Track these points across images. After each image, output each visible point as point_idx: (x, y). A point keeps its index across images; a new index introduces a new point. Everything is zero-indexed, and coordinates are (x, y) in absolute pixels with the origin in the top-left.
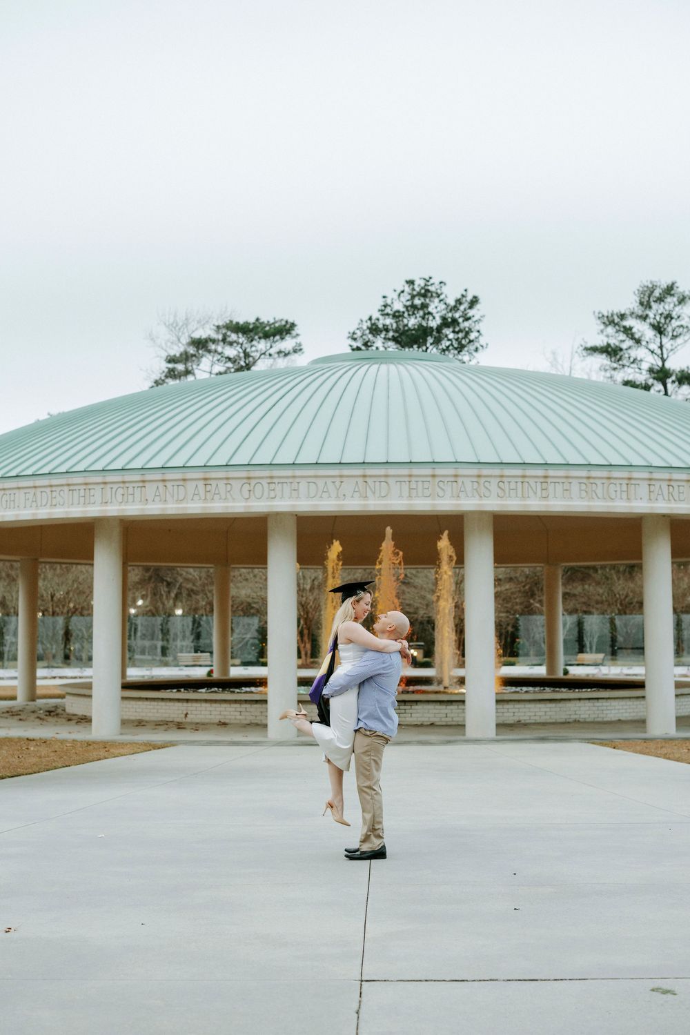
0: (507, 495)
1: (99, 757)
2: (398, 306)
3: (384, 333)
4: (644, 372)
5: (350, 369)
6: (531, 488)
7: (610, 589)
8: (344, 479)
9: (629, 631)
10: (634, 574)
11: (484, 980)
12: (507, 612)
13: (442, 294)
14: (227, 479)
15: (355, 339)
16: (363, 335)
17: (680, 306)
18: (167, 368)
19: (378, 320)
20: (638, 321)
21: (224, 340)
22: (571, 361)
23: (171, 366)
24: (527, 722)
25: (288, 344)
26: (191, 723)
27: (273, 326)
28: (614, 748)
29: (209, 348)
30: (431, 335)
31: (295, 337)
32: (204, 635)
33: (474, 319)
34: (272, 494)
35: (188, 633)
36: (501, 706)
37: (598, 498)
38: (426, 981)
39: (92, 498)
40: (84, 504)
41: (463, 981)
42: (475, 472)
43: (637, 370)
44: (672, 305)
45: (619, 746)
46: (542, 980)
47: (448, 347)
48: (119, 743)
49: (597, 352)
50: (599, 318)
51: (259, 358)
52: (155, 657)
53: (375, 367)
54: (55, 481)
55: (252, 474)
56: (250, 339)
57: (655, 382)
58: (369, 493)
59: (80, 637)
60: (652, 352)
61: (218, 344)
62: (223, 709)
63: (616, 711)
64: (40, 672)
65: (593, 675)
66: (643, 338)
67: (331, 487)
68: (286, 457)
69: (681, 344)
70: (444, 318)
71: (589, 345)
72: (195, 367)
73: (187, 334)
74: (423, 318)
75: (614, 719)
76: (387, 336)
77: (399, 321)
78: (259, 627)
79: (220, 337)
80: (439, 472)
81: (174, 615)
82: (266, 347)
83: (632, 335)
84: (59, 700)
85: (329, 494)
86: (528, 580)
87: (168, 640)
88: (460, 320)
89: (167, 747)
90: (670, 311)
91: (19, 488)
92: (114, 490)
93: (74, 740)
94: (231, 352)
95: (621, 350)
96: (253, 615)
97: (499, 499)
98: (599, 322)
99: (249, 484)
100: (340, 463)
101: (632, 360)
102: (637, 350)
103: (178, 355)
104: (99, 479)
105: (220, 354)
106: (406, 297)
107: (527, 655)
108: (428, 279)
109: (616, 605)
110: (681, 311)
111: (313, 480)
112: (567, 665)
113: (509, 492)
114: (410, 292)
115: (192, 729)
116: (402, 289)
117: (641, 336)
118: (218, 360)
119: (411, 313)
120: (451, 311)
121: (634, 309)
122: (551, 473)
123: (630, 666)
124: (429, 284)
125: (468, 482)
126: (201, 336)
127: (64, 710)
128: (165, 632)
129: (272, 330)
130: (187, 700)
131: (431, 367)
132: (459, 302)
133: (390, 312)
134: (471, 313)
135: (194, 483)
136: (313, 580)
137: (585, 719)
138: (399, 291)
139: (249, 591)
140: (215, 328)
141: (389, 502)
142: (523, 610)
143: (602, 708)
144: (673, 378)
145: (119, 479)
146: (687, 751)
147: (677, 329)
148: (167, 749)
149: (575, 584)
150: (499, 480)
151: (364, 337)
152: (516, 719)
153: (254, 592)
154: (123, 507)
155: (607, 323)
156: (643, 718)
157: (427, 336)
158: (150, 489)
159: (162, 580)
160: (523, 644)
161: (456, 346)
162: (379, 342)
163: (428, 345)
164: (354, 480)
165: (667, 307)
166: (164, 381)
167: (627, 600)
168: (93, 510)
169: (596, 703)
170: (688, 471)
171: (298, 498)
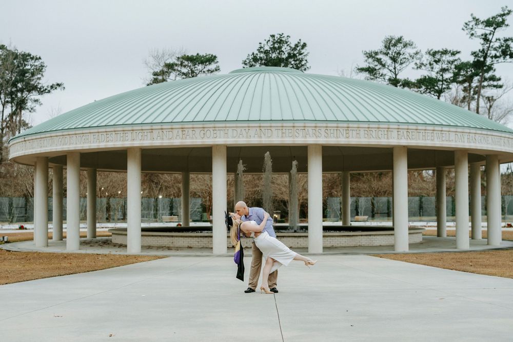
0: (329, 136)
1: (133, 262)
2: (267, 48)
3: (260, 61)
4: (387, 81)
6: (341, 133)
7: (370, 185)
8: (250, 128)
9: (379, 205)
13: (288, 42)
14: (193, 128)
15: (246, 64)
16: (250, 62)
17: (404, 48)
18: (153, 78)
19: (257, 54)
20: (384, 56)
21: (181, 64)
22: (351, 75)
23: (155, 77)
24: (336, 246)
25: (212, 66)
26: (174, 247)
27: (205, 57)
28: (381, 257)
29: (174, 68)
30: (283, 62)
31: (216, 63)
32: (174, 207)
33: (304, 54)
34: (215, 136)
35: (166, 207)
36: (324, 239)
37: (373, 138)
39: (126, 137)
40: (123, 140)
42: (314, 125)
43: (383, 80)
44: (401, 48)
45: (383, 256)
48: (142, 256)
49: (364, 71)
50: (365, 54)
51: (199, 73)
52: (151, 219)
53: (263, 75)
54: (108, 129)
55: (205, 126)
56: (194, 64)
57: (392, 86)
58: (262, 135)
59: (113, 209)
60: (391, 71)
61: (178, 66)
62: (190, 240)
63: (379, 241)
64: (98, 225)
67: (244, 132)
68: (222, 117)
69: (405, 67)
70: (289, 54)
71: (360, 67)
72: (167, 77)
73: (163, 62)
74: (279, 53)
76: (261, 63)
77: (267, 55)
78: (201, 204)
79: (180, 63)
80: (296, 124)
81: (159, 198)
82: (202, 68)
83: (381, 62)
84: (107, 238)
85: (243, 135)
87: (157, 211)
88: (297, 55)
89: (165, 257)
90: (399, 51)
91: (90, 133)
92: (137, 134)
93: (119, 255)
94: (185, 70)
95: (376, 70)
96: (197, 198)
97: (325, 137)
98: (365, 56)
99: (204, 131)
100: (248, 120)
101: (380, 74)
102: (383, 70)
103: (159, 71)
104: (130, 128)
105: (179, 71)
106: (270, 43)
107: (330, 217)
108: (281, 34)
109: (373, 193)
110: (405, 51)
111: (235, 128)
112: (351, 221)
114: (273, 41)
115: (175, 249)
116: (268, 39)
117: (385, 63)
118: (178, 74)
119: (273, 51)
120: (293, 50)
121: (382, 49)
122: (351, 125)
123: (381, 222)
124: (282, 37)
125: (310, 129)
126: (170, 62)
127: (111, 242)
128: (156, 207)
129: (205, 60)
130: (172, 236)
132: (297, 46)
133: (263, 51)
134: (302, 51)
135: (177, 130)
138: (267, 41)
139: (196, 187)
140: (177, 58)
141: (272, 139)
142: (329, 195)
143: (372, 240)
144: (401, 83)
145: (140, 128)
146: (415, 259)
147: (403, 60)
149: (354, 183)
150: (325, 129)
152: (331, 245)
154: (142, 141)
155: (369, 56)
156: (392, 244)
157: (281, 62)
158: (155, 133)
159: (153, 182)
160: (328, 211)
161: (295, 67)
162: (257, 65)
164: (255, 129)
165: (398, 49)
166: (152, 84)
167: (378, 191)
168: (127, 144)
169: (369, 237)
170: (417, 125)
171: (228, 137)
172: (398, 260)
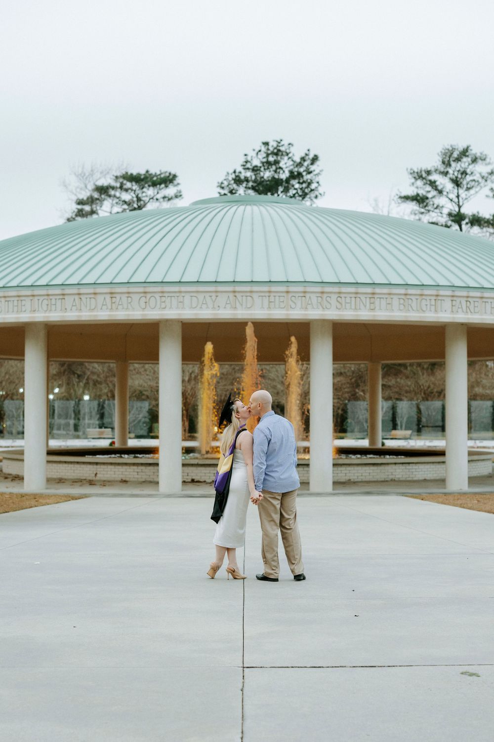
0: (344, 307)
1: (31, 505)
2: (257, 162)
3: (245, 183)
4: (445, 216)
5: (223, 209)
6: (362, 302)
7: (416, 382)
8: (219, 294)
9: (430, 413)
10: (435, 370)
11: (336, 667)
12: (339, 398)
13: (290, 153)
14: (129, 293)
15: (223, 188)
16: (229, 184)
17: (473, 165)
18: (77, 209)
19: (241, 172)
20: (441, 176)
21: (121, 188)
22: (389, 206)
23: (80, 207)
24: (356, 480)
25: (171, 191)
26: (100, 481)
27: (159, 177)
28: (422, 500)
29: (110, 193)
30: (282, 185)
31: (176, 186)
32: (106, 414)
33: (315, 173)
34: (163, 305)
35: (94, 413)
36: (336, 469)
37: (413, 310)
38: (292, 667)
39: (23, 307)
40: (18, 311)
41: (320, 667)
42: (319, 289)
43: (439, 214)
44: (467, 164)
45: (426, 498)
46: (379, 667)
47: (294, 195)
48: (46, 495)
49: (409, 200)
50: (411, 173)
51: (148, 202)
52: (68, 432)
53: (242, 208)
55: (148, 290)
56: (141, 187)
57: (453, 224)
58: (238, 305)
59: (11, 416)
60: (451, 200)
61: (116, 191)
62: (124, 470)
63: (423, 473)
65: (403, 446)
66: (444, 190)
67: (209, 300)
68: (174, 277)
69: (474, 194)
70: (291, 172)
71: (403, 194)
72: (98, 208)
73: (92, 183)
74: (275, 171)
75: (421, 478)
76: (248, 186)
77: (257, 174)
78: (149, 409)
79: (118, 185)
80: (292, 289)
81: (83, 400)
82: (154, 193)
83: (436, 186)
85: (207, 305)
86: (354, 375)
87: (79, 419)
88: (304, 174)
89: (83, 498)
90: (465, 168)
92: (40, 301)
93: (10, 493)
94: (126, 197)
95: (427, 198)
96: (144, 400)
97: (337, 310)
98: (410, 176)
99: (146, 297)
100: (216, 282)
101: (435, 206)
102: (439, 198)
103: (85, 198)
104: (29, 293)
105: (118, 198)
106: (262, 155)
107: (352, 431)
108: (279, 141)
109: (421, 394)
110: (474, 169)
111: (195, 294)
112: (383, 439)
113: (345, 305)
114: (266, 151)
115: (101, 485)
116: (259, 149)
117: (443, 188)
118: (117, 203)
119: (266, 168)
120: (297, 166)
121: (437, 167)
122: (378, 290)
123: (431, 440)
124: (280, 145)
125: (313, 297)
126: (103, 184)
128: (77, 413)
129: (159, 180)
130: (97, 464)
131: (284, 208)
132: (303, 159)
133: (250, 167)
134: (312, 168)
135: (103, 296)
136: (191, 374)
137: (399, 478)
138: (257, 150)
139: (142, 381)
140: (114, 178)
141: (253, 312)
142: (350, 397)
143: (412, 470)
144: (467, 220)
145: (45, 292)
146: (477, 502)
147: (470, 183)
148: (82, 499)
149: (390, 378)
150: (337, 295)
151: (230, 186)
152: (347, 478)
153: (145, 382)
154: (47, 314)
155: (417, 177)
156: (443, 478)
157: (279, 186)
158: (69, 300)
159: (74, 373)
160: (351, 423)
161: (300, 194)
162: (241, 190)
163: (279, 193)
164: (226, 295)
165: (463, 165)
166: (74, 219)
167: (429, 390)
168: (24, 317)
169: (408, 467)
170: (483, 290)
171: (183, 308)
172: (449, 504)
